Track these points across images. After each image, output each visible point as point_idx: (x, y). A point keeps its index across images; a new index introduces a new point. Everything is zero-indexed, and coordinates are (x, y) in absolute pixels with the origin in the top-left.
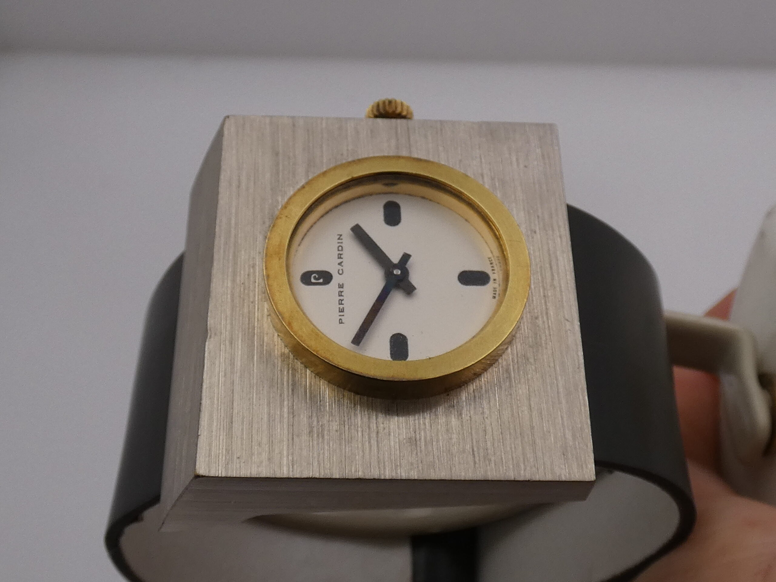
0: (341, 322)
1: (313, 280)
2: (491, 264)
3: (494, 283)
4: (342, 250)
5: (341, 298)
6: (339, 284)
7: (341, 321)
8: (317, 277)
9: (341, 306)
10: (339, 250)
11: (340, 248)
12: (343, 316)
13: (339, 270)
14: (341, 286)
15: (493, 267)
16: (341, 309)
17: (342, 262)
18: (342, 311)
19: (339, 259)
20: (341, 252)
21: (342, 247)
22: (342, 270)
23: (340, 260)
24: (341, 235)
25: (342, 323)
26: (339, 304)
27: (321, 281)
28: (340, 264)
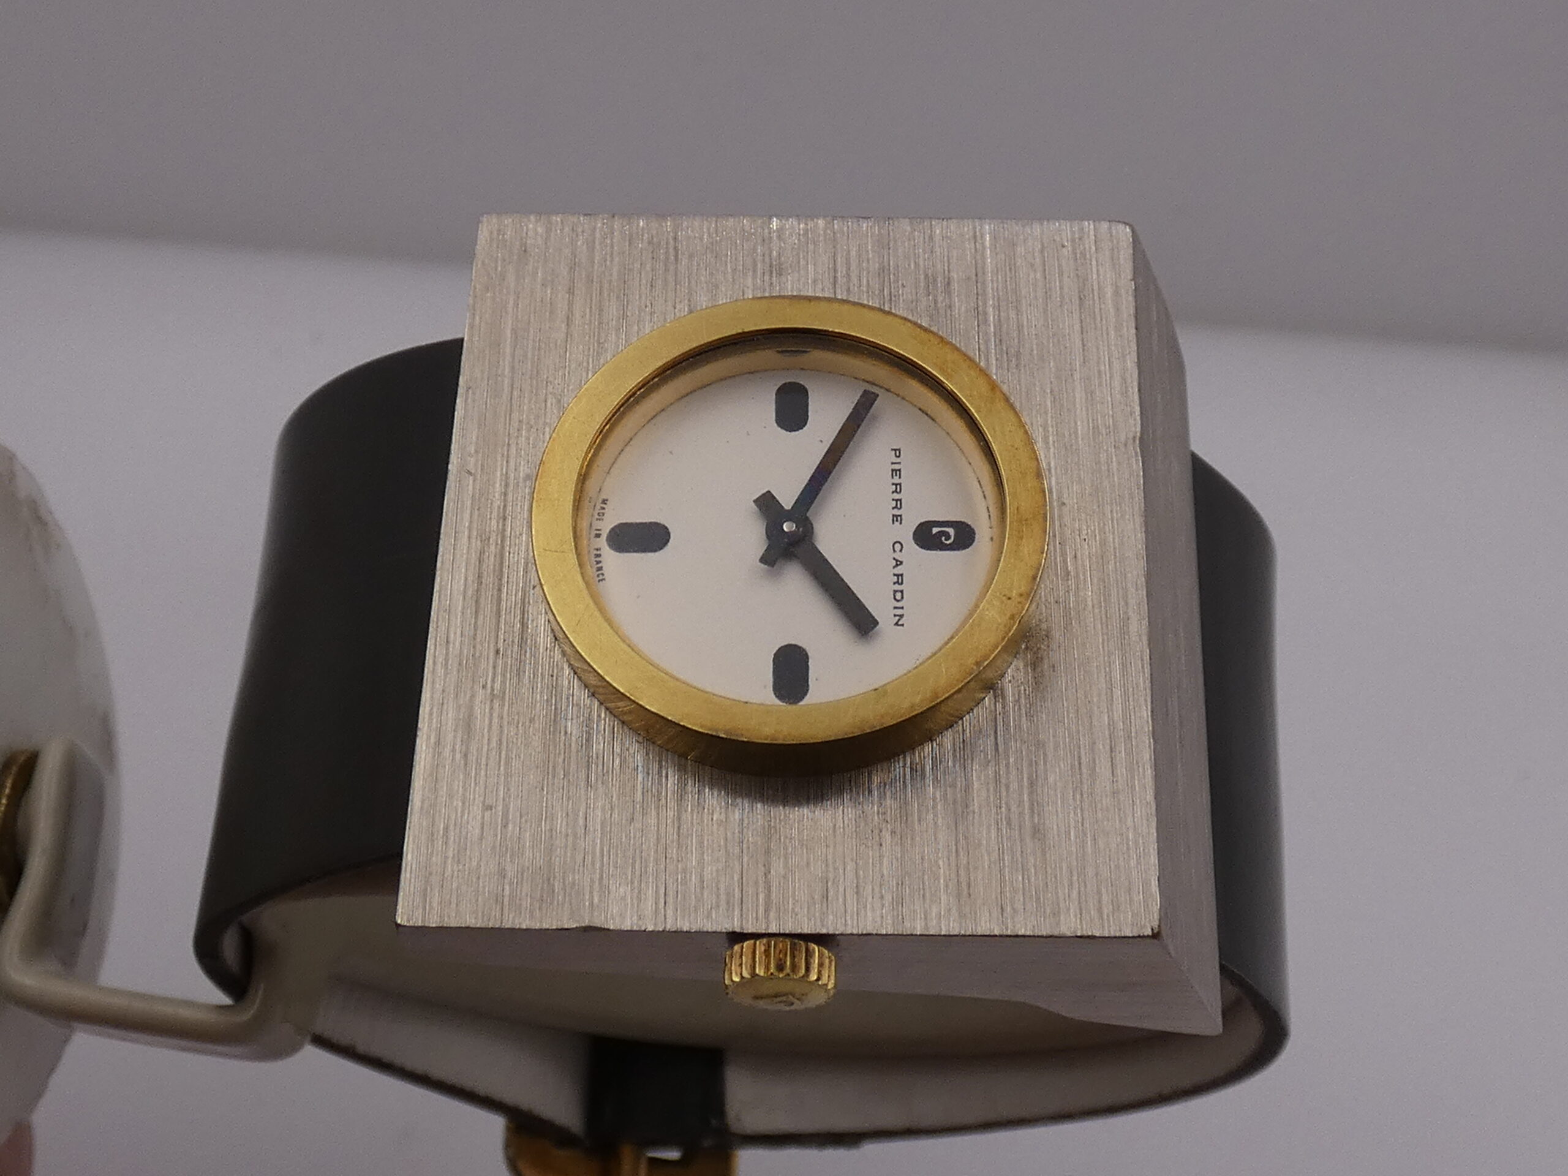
0: (897, 452)
1: (951, 531)
2: (600, 569)
3: (599, 530)
4: (895, 592)
5: (896, 496)
6: (901, 523)
7: (898, 454)
8: (943, 538)
9: (896, 480)
10: (902, 592)
11: (898, 595)
12: (893, 463)
13: (901, 551)
14: (897, 518)
15: (598, 562)
16: (896, 475)
17: (894, 567)
18: (896, 472)
19: (900, 572)
20: (897, 587)
21: (895, 599)
22: (894, 551)
23: (898, 570)
24: (896, 624)
25: (895, 450)
26: (900, 484)
27: (935, 530)
28: (899, 563)
